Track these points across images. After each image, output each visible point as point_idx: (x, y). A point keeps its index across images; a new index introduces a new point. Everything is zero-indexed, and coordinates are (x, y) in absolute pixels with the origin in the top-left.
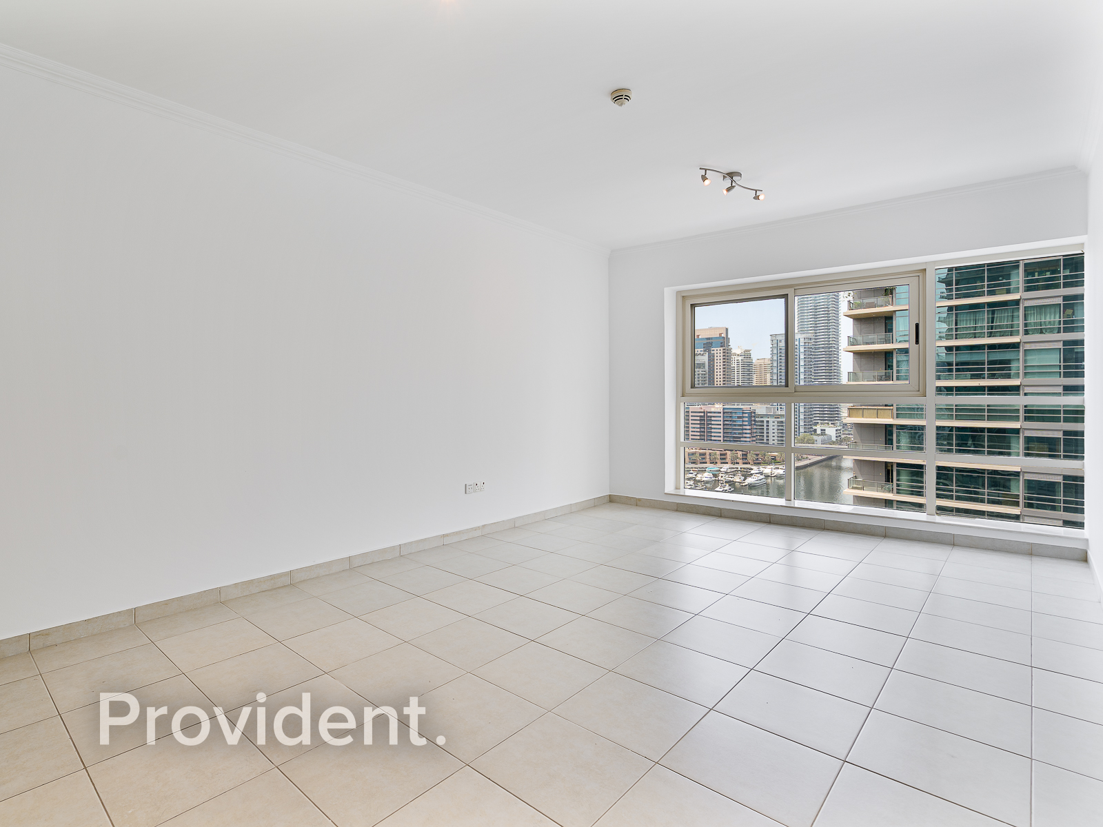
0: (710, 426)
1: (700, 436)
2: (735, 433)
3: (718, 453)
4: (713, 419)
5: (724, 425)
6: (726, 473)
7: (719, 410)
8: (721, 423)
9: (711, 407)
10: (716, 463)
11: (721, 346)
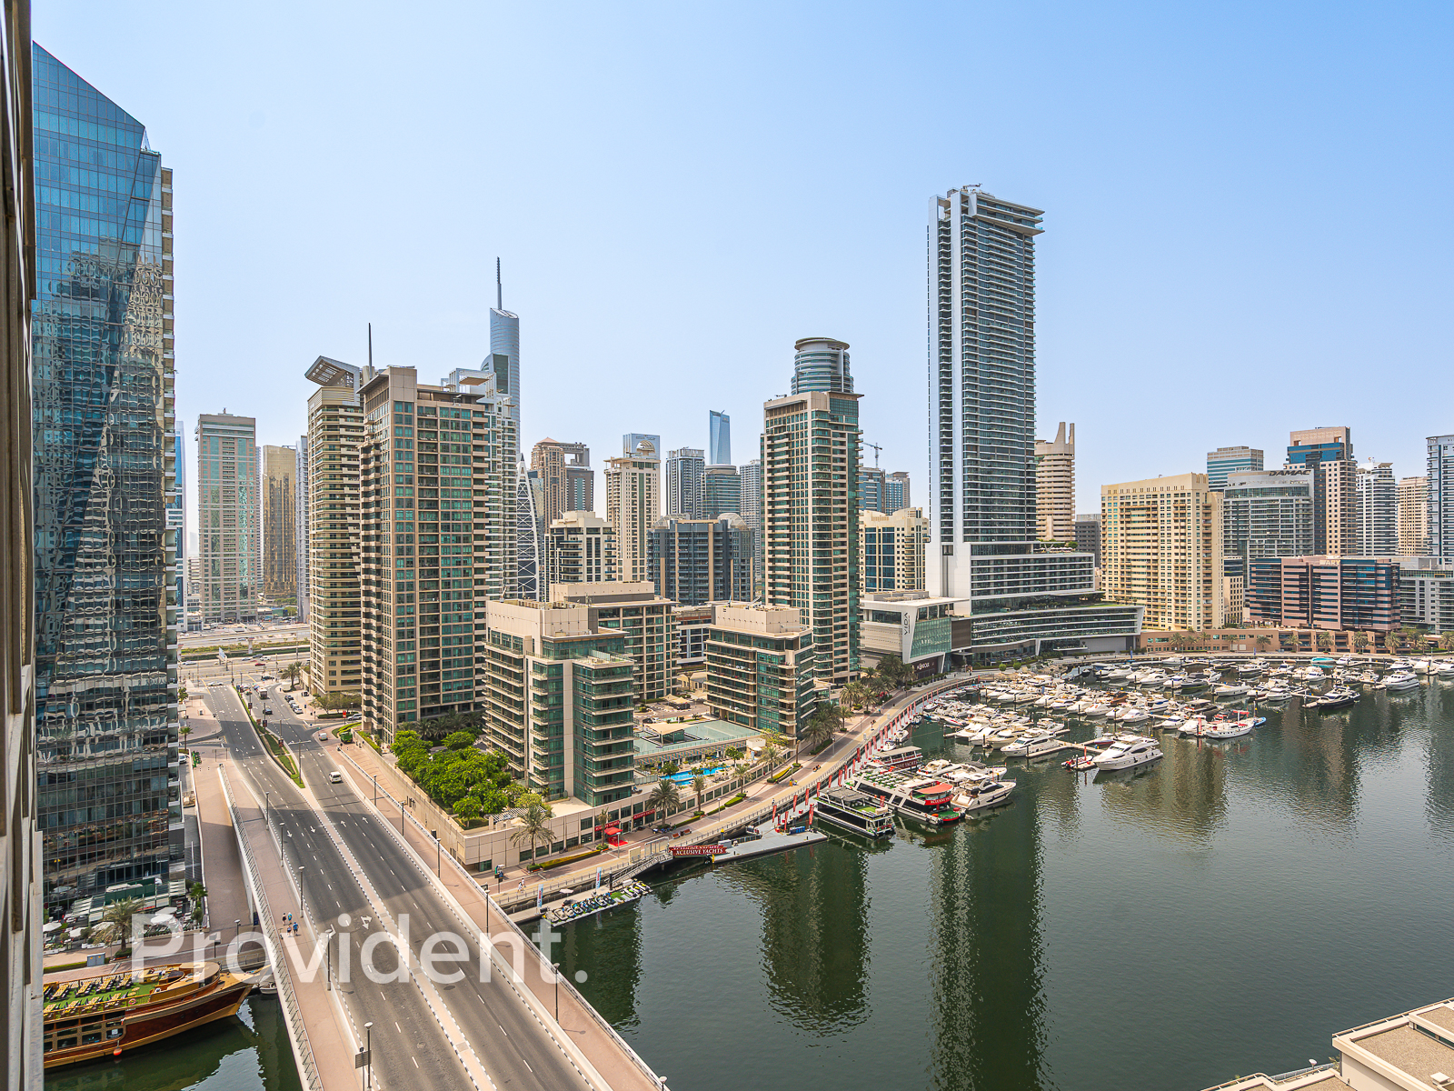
0: (1318, 590)
1: (1300, 605)
2: (1363, 602)
3: (1332, 634)
4: (1322, 577)
5: (1342, 588)
6: (1346, 667)
7: (1333, 564)
8: (1338, 584)
9: (1319, 559)
10: (1329, 650)
11: (1338, 459)
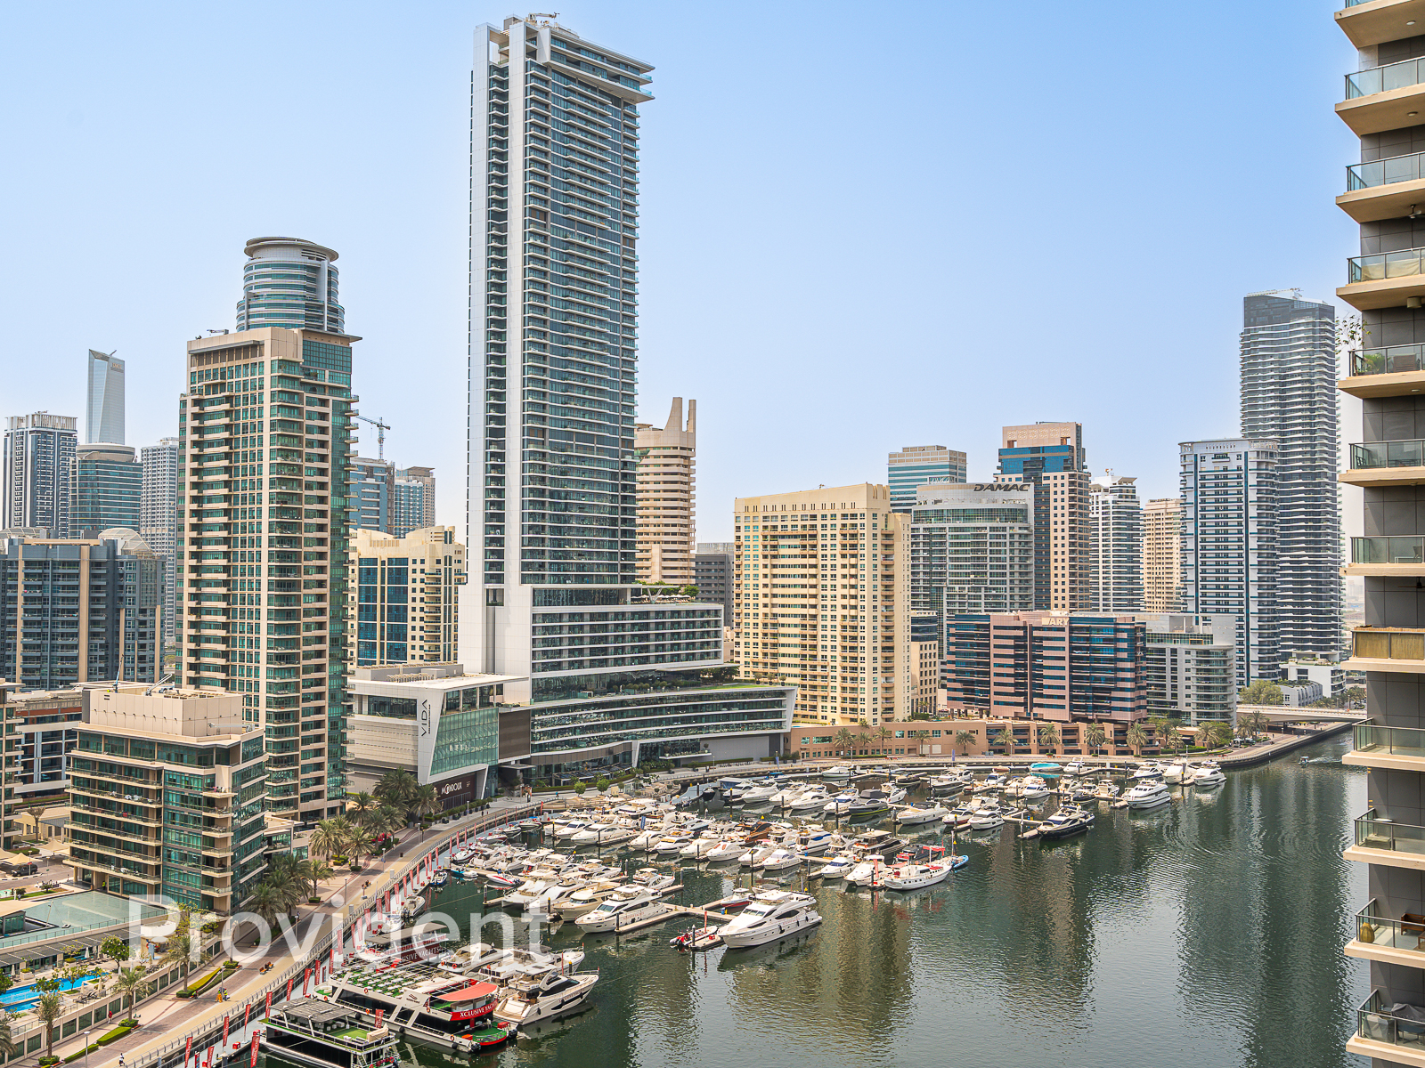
0: (1039, 661)
1: (1016, 685)
2: (1098, 679)
3: (1058, 727)
4: (1045, 643)
5: (1072, 659)
6: (1076, 776)
7: (1058, 623)
8: (1066, 654)
9: (1040, 616)
10: (1054, 751)
11: (1066, 469)
